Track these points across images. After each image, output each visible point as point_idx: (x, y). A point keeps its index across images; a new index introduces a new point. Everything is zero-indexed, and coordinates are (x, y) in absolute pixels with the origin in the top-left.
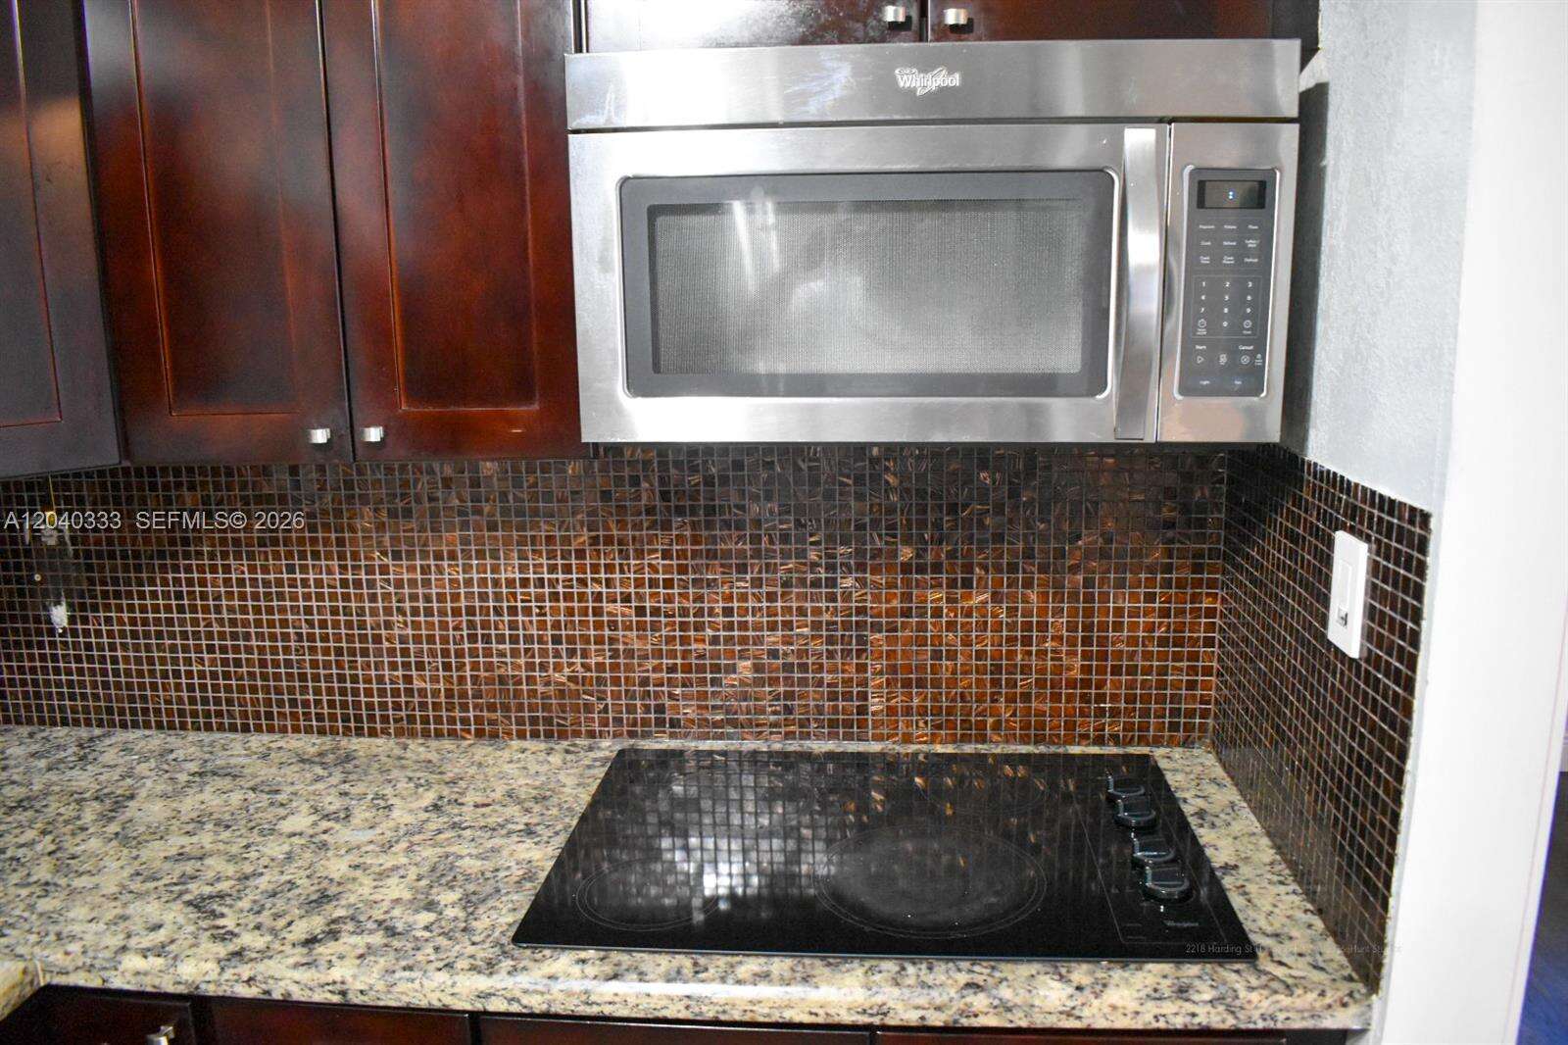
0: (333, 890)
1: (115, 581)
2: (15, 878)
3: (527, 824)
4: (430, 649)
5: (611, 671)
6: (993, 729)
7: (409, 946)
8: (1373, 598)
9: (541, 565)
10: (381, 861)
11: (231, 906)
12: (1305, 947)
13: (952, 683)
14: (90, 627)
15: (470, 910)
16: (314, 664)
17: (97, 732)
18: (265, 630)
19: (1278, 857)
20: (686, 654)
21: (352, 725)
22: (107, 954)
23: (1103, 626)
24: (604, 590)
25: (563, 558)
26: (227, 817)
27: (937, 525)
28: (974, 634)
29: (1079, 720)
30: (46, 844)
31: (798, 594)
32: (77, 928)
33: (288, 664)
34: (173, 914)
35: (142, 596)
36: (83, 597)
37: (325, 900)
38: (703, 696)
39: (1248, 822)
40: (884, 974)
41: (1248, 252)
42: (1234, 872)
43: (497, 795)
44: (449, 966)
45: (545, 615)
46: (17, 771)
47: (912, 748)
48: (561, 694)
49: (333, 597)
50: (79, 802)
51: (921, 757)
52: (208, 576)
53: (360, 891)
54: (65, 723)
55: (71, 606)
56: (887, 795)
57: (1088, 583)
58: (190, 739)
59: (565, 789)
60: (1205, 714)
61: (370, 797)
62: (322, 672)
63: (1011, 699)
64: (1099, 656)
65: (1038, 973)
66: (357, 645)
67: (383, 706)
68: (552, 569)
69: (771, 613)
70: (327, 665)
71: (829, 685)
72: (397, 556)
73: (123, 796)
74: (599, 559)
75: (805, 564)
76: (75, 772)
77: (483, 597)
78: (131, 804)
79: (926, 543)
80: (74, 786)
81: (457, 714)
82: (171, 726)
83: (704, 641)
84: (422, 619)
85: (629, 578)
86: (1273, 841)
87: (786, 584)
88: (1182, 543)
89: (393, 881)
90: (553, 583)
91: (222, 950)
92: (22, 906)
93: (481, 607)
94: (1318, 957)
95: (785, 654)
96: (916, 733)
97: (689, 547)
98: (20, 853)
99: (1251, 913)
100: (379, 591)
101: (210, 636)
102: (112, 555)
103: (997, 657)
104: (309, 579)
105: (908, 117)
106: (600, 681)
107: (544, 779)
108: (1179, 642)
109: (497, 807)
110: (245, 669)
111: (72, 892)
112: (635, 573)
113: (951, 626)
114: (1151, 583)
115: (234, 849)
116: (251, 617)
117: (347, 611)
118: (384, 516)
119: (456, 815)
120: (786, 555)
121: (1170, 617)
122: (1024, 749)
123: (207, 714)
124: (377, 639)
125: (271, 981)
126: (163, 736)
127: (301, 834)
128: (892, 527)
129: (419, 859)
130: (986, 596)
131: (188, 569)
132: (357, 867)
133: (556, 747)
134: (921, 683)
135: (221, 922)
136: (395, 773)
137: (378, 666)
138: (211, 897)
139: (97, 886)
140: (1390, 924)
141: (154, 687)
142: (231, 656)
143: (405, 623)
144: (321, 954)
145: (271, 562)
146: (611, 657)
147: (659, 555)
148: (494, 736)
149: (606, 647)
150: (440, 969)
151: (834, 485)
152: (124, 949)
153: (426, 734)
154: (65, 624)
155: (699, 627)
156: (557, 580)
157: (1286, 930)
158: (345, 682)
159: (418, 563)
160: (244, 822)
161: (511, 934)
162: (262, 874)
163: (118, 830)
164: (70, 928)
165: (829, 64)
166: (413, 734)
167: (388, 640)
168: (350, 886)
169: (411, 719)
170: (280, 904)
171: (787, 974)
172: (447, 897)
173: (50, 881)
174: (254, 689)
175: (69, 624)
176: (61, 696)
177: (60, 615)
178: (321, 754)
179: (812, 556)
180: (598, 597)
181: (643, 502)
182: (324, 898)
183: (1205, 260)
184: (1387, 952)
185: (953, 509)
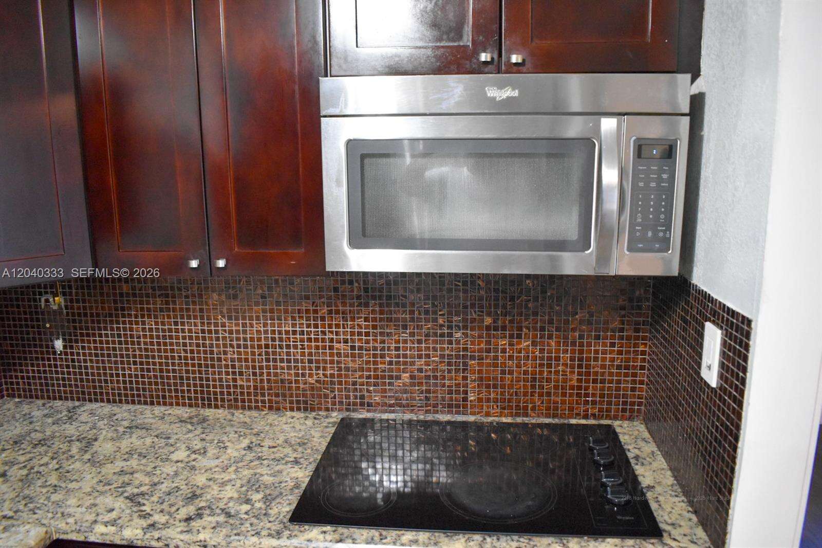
0: (198, 492)
1: (87, 328)
2: (39, 483)
3: (295, 458)
4: (246, 365)
5: (338, 377)
6: (532, 410)
7: (238, 522)
8: (723, 358)
9: (303, 324)
10: (222, 477)
11: (148, 500)
12: (687, 531)
13: (510, 387)
14: (74, 351)
15: (268, 504)
16: (187, 372)
17: (77, 403)
18: (163, 354)
19: (675, 482)
20: (376, 370)
21: (206, 402)
22: (88, 524)
23: (588, 359)
24: (335, 337)
25: (314, 320)
26: (144, 451)
27: (504, 307)
28: (522, 362)
29: (575, 406)
30: (53, 465)
31: (433, 340)
32: (71, 510)
33: (174, 371)
34: (119, 504)
35: (100, 336)
36: (71, 336)
37: (195, 497)
38: (385, 391)
39: (661, 463)
40: (475, 542)
41: (663, 181)
42: (652, 490)
43: (280, 442)
44: (258, 533)
45: (305, 349)
46: (38, 424)
47: (490, 419)
48: (312, 389)
49: (197, 338)
50: (69, 442)
51: (495, 424)
52: (134, 326)
53: (212, 493)
54: (60, 398)
55: (64, 340)
56: (477, 442)
57: (581, 337)
58: (124, 408)
59: (315, 439)
60: (640, 404)
61: (216, 442)
62: (191, 375)
63: (541, 395)
64: (586, 373)
65: (552, 543)
66: (209, 362)
67: (222, 393)
68: (309, 326)
69: (419, 349)
70: (194, 372)
71: (448, 386)
72: (230, 318)
73: (92, 439)
74: (332, 321)
75: (436, 325)
76: (67, 426)
77: (273, 339)
78: (95, 443)
79: (498, 315)
80: (68, 433)
81: (259, 398)
82: (115, 401)
83: (385, 363)
84: (242, 350)
85: (347, 331)
86: (673, 473)
87: (427, 335)
88: (630, 317)
89: (228, 487)
90: (309, 333)
91: (144, 523)
92: (44, 498)
93: (272, 344)
94: (694, 537)
95: (426, 371)
96: (492, 411)
97: (378, 316)
98: (41, 469)
99: (661, 512)
100: (221, 335)
101: (134, 356)
102: (86, 315)
103: (534, 373)
104: (185, 329)
105: (492, 111)
106: (332, 383)
107: (303, 433)
108: (627, 368)
109: (280, 448)
110: (152, 373)
111: (68, 491)
112: (350, 328)
113: (511, 358)
114: (613, 337)
115: (149, 469)
116: (156, 347)
117: (204, 345)
118: (223, 297)
119: (260, 452)
120: (427, 320)
121: (622, 355)
122: (547, 421)
123: (133, 395)
124: (219, 360)
125: (169, 540)
126: (110, 406)
127: (182, 461)
128: (481, 307)
129: (241, 476)
130: (529, 342)
131: (124, 323)
132: (210, 479)
133: (309, 416)
134: (495, 386)
135: (143, 508)
136: (228, 429)
137: (220, 373)
138: (138, 495)
139: (80, 488)
140: (729, 523)
141: (106, 381)
142: (145, 367)
143: (234, 352)
144: (194, 526)
145: (166, 320)
146: (337, 371)
147: (363, 320)
148: (278, 409)
149: (335, 365)
150: (253, 535)
151: (452, 285)
152: (95, 522)
153: (243, 408)
154: (61, 349)
155: (383, 356)
156: (311, 331)
157: (678, 522)
158: (203, 381)
159: (241, 322)
160: (153, 454)
161: (288, 517)
162: (162, 483)
163: (90, 457)
164: (68, 510)
165: (452, 85)
166: (237, 408)
167: (225, 360)
168: (207, 490)
169: (236, 400)
170: (172, 499)
171: (426, 541)
172: (257, 497)
173: (58, 485)
174: (156, 384)
175: (63, 349)
176: (59, 385)
177: (59, 344)
178: (190, 418)
179: (441, 321)
180: (332, 340)
181: (355, 293)
182: (194, 496)
183: (641, 184)
184: (728, 536)
185: (512, 299)
